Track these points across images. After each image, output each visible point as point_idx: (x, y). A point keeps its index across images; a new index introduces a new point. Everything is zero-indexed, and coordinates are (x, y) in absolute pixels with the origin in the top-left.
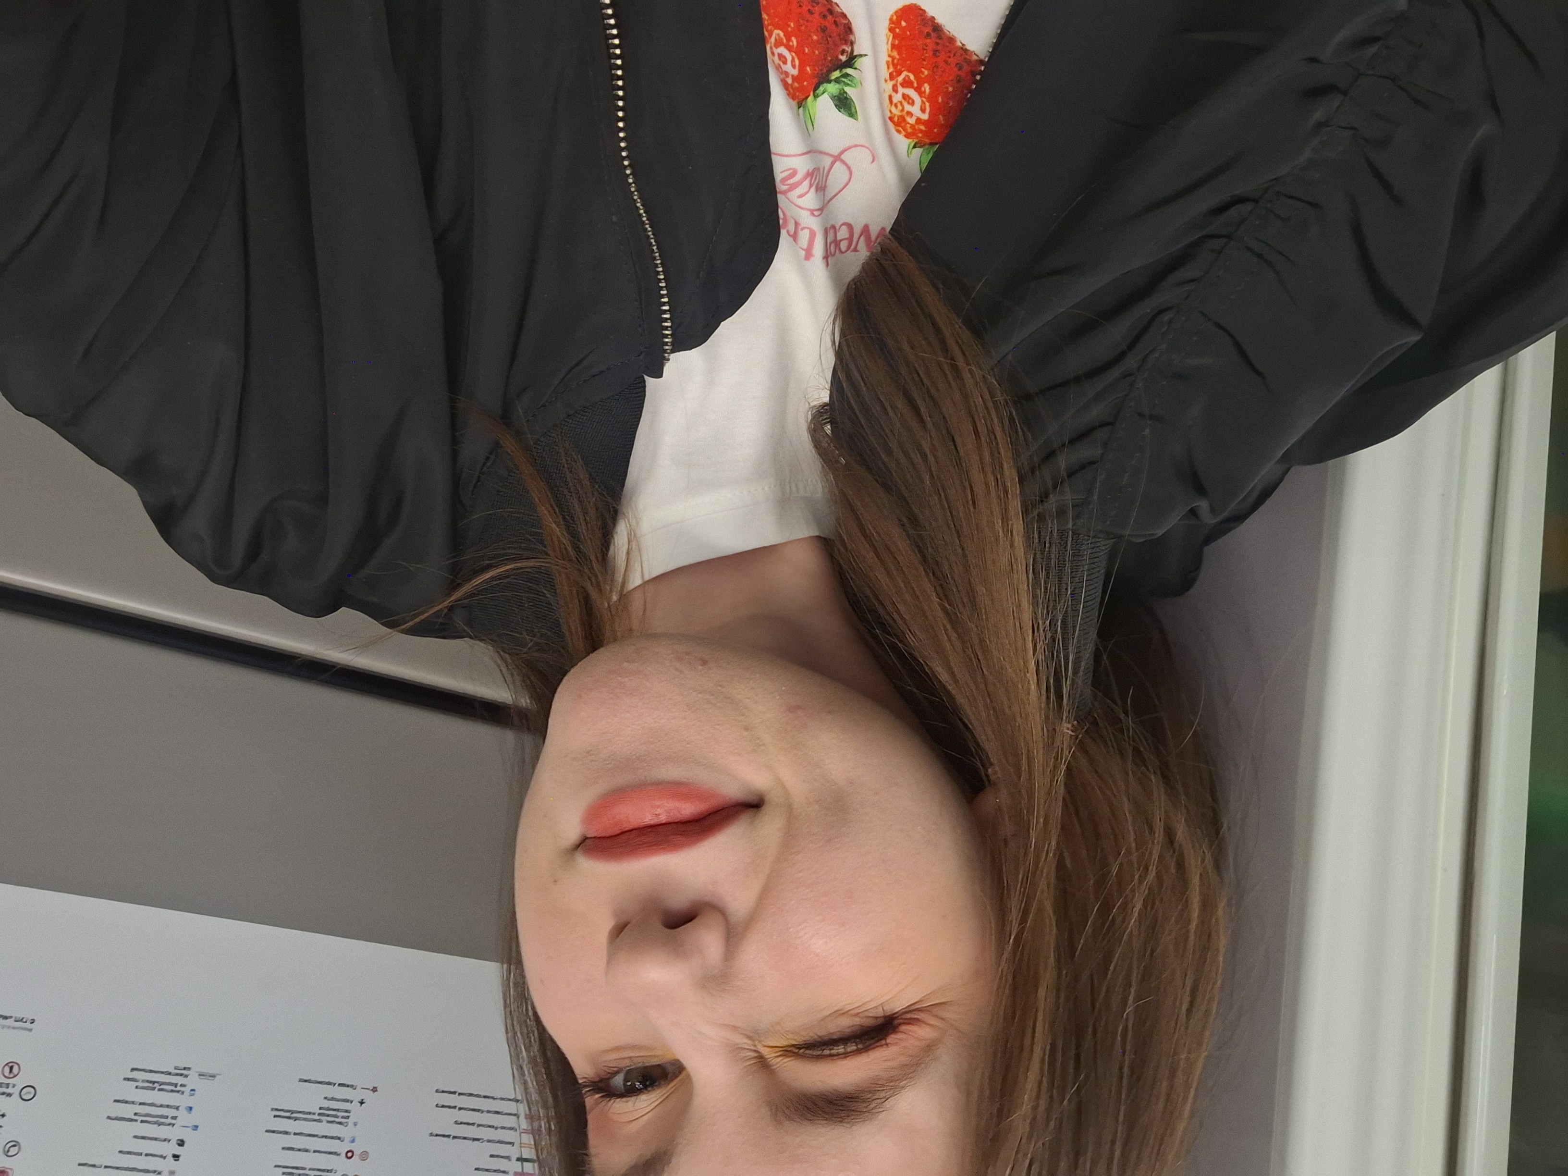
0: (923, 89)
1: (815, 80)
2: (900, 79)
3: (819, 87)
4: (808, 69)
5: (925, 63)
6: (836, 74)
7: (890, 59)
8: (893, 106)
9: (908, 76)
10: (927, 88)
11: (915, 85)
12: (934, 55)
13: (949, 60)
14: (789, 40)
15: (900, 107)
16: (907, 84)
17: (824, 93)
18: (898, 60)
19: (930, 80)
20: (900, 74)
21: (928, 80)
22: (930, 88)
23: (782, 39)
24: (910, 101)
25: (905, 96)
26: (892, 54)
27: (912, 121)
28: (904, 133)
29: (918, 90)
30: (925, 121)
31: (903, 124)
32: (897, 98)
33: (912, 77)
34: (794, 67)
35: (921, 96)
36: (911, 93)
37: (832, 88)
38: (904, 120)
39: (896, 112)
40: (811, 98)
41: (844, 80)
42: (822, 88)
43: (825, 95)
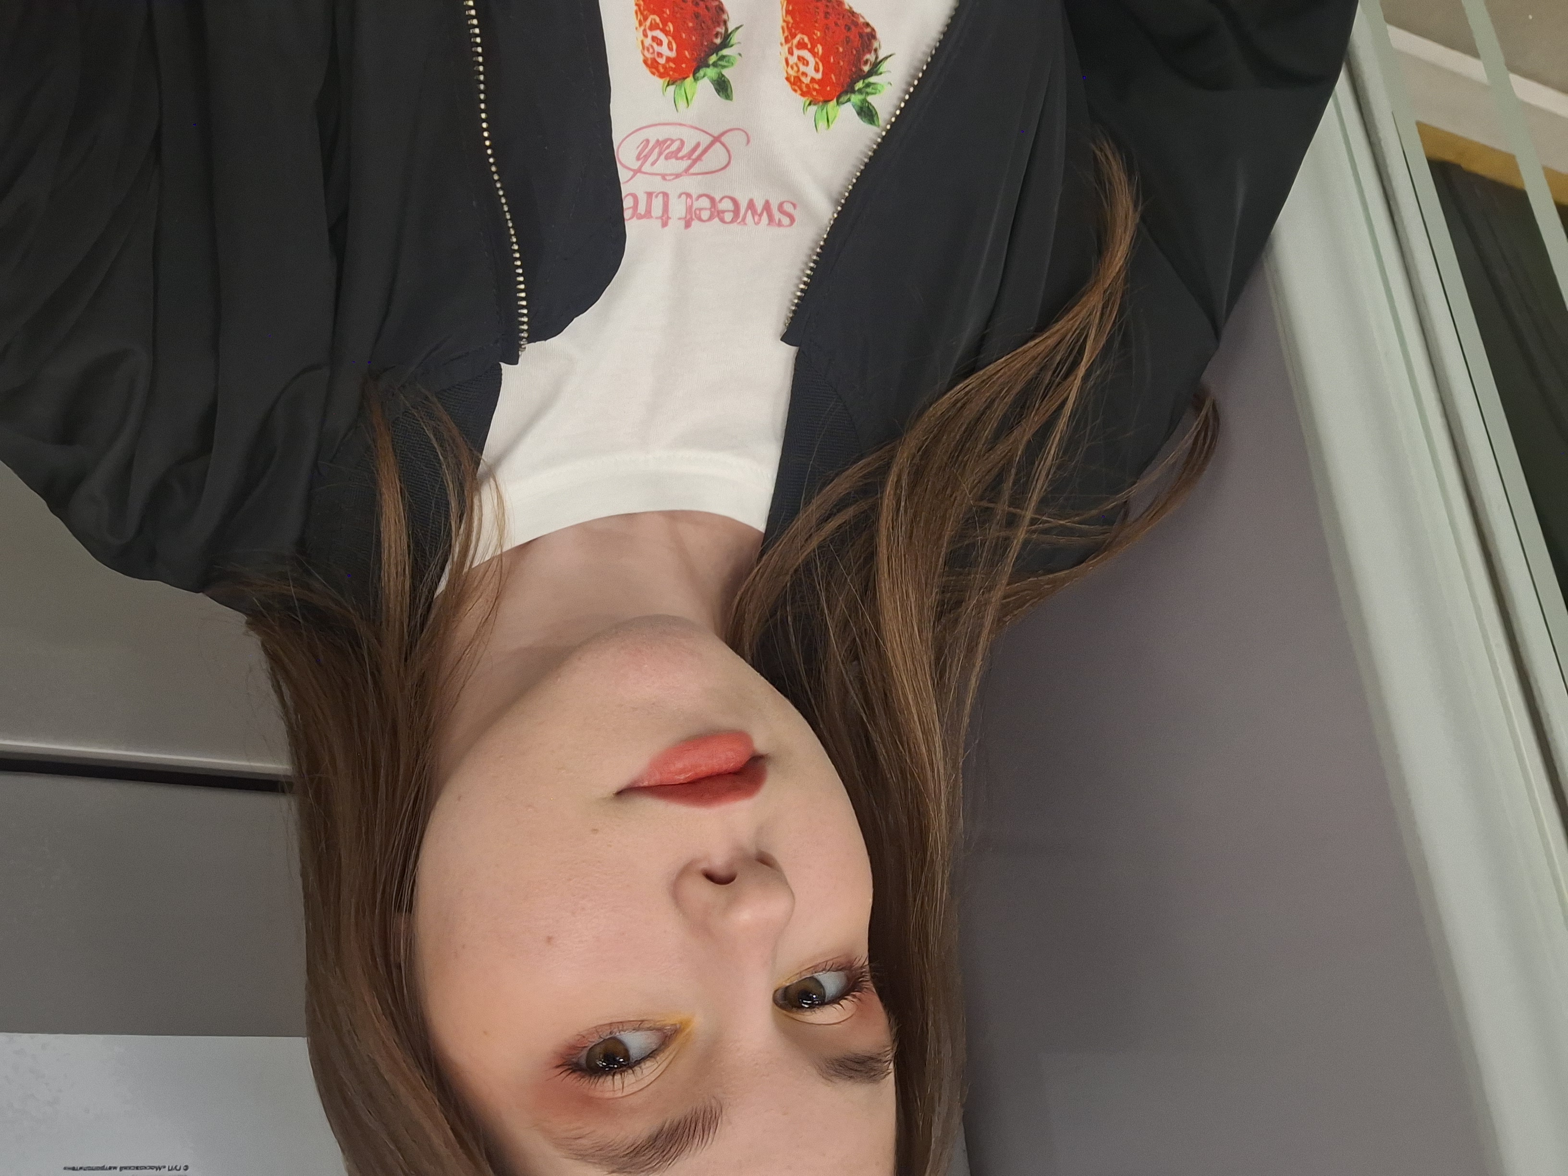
0: (816, 50)
1: (695, 64)
2: (795, 41)
3: (699, 70)
4: (687, 53)
5: (817, 25)
6: (713, 58)
7: (785, 25)
8: (789, 68)
9: (803, 39)
10: (819, 49)
11: (809, 46)
12: (826, 17)
13: (839, 22)
14: (665, 24)
15: (795, 68)
16: (801, 46)
17: (704, 76)
18: (792, 24)
19: (823, 41)
20: (795, 37)
21: (819, 41)
22: (823, 49)
23: (658, 24)
24: (805, 62)
25: (800, 58)
26: (786, 19)
27: (806, 80)
28: (799, 92)
29: (812, 51)
30: (819, 80)
31: (799, 84)
32: (793, 60)
33: (806, 40)
34: (671, 49)
35: (814, 57)
36: (806, 54)
37: (711, 72)
38: (800, 80)
39: (792, 73)
40: (690, 79)
41: (720, 63)
42: (701, 73)
43: (706, 78)
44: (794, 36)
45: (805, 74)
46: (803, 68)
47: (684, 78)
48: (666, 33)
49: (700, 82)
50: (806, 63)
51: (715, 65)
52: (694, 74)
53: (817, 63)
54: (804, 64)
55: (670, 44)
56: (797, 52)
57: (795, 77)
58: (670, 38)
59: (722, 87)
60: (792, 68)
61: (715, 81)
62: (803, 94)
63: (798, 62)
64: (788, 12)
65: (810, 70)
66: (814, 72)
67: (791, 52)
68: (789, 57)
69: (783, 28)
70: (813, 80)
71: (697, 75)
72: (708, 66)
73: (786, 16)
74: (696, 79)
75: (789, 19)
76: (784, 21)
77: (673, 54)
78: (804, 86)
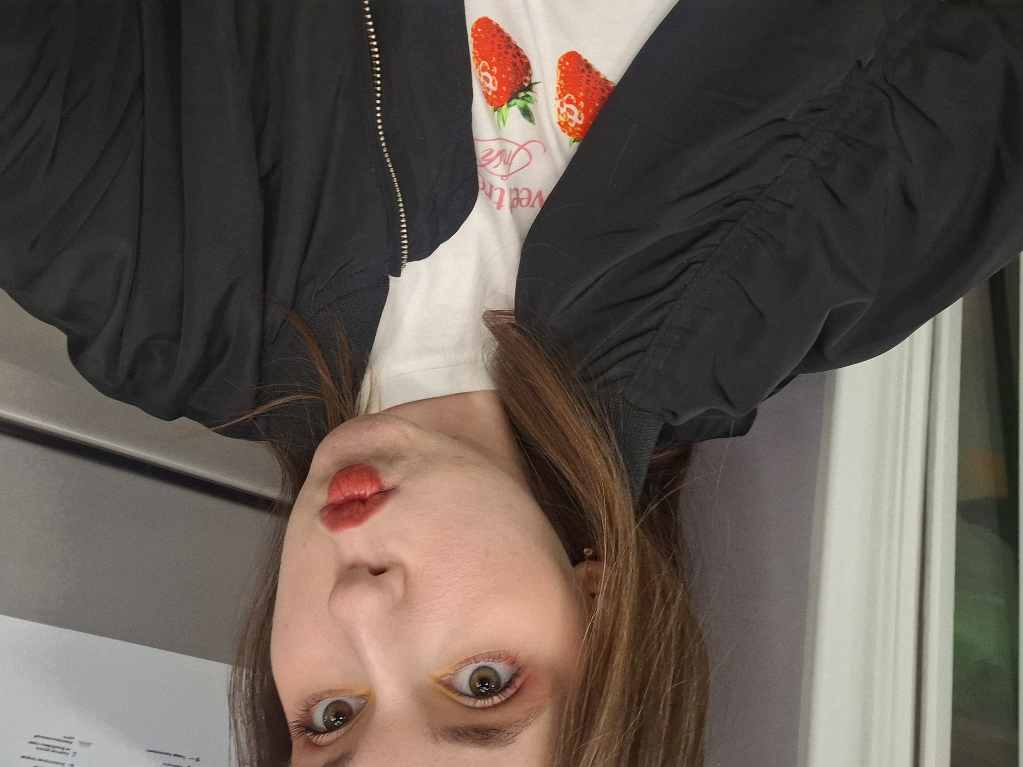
4: (504, 88)
8: (560, 116)
9: (571, 97)
12: (587, 83)
13: (596, 86)
18: (564, 86)
22: (584, 105)
23: (488, 68)
24: (572, 112)
31: (567, 127)
34: (494, 85)
35: (578, 109)
36: (572, 107)
37: (520, 103)
38: (568, 125)
39: (563, 119)
40: (505, 107)
41: (527, 98)
42: (513, 102)
43: (515, 106)
44: (565, 95)
45: (571, 121)
46: (570, 117)
47: (502, 106)
48: (492, 73)
49: (511, 108)
50: (572, 114)
51: (523, 98)
52: (509, 102)
53: (580, 113)
54: (571, 114)
55: (493, 81)
56: (566, 106)
57: (565, 122)
58: (494, 78)
59: (526, 113)
60: (562, 115)
61: (522, 108)
62: (570, 134)
63: (567, 112)
64: (561, 78)
65: (575, 118)
66: (578, 119)
67: (562, 106)
68: (561, 108)
69: (557, 88)
70: (577, 125)
71: (510, 103)
72: (518, 98)
73: (560, 81)
74: (509, 106)
75: (562, 82)
76: (559, 84)
77: (495, 89)
78: (570, 128)
